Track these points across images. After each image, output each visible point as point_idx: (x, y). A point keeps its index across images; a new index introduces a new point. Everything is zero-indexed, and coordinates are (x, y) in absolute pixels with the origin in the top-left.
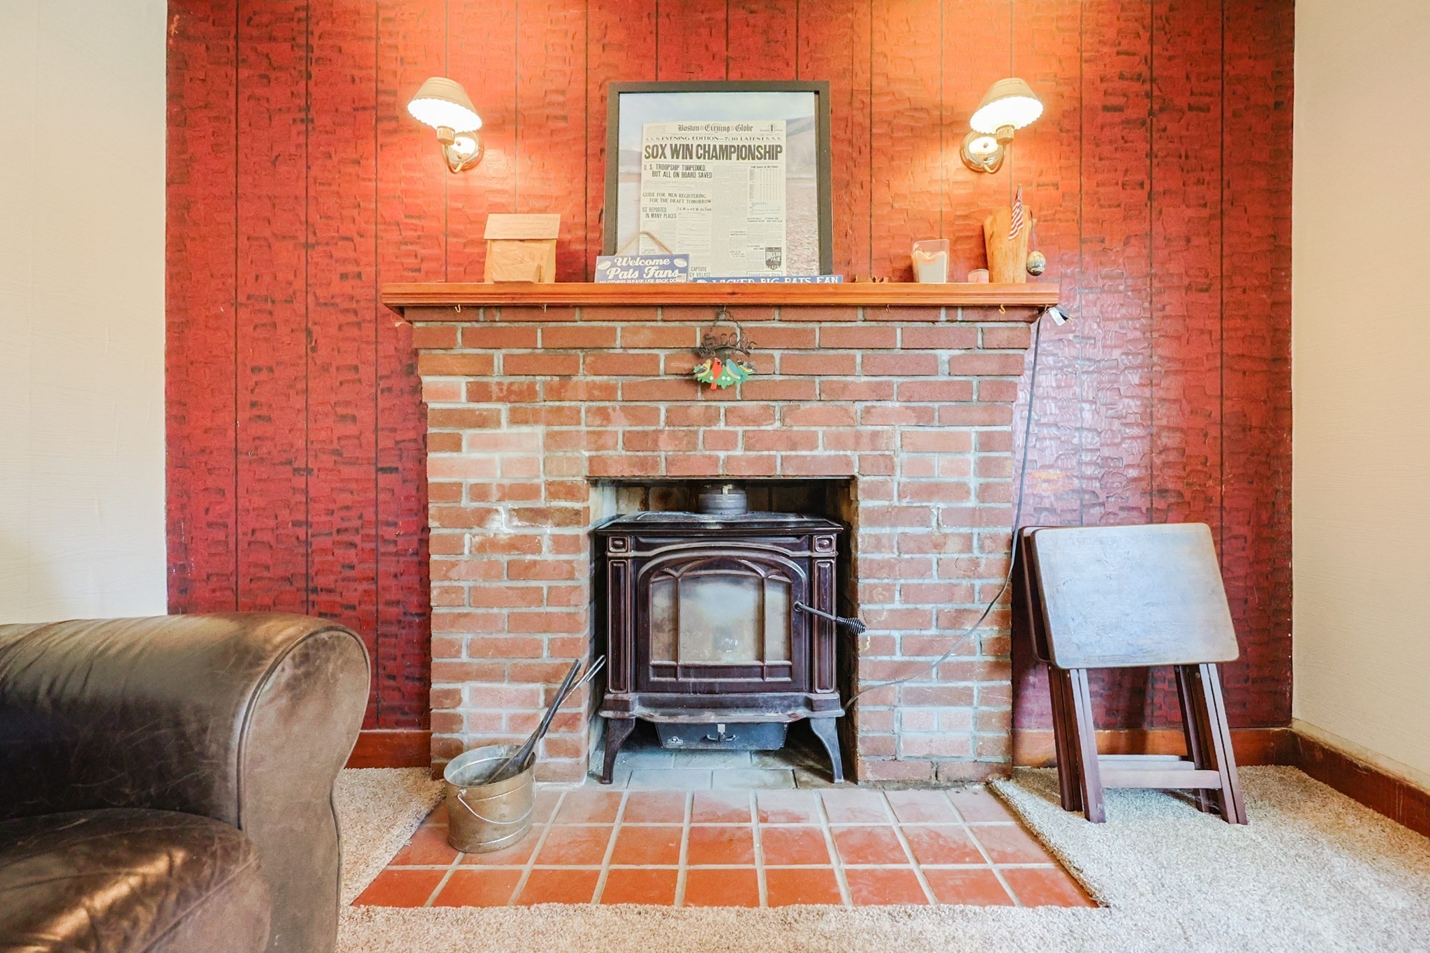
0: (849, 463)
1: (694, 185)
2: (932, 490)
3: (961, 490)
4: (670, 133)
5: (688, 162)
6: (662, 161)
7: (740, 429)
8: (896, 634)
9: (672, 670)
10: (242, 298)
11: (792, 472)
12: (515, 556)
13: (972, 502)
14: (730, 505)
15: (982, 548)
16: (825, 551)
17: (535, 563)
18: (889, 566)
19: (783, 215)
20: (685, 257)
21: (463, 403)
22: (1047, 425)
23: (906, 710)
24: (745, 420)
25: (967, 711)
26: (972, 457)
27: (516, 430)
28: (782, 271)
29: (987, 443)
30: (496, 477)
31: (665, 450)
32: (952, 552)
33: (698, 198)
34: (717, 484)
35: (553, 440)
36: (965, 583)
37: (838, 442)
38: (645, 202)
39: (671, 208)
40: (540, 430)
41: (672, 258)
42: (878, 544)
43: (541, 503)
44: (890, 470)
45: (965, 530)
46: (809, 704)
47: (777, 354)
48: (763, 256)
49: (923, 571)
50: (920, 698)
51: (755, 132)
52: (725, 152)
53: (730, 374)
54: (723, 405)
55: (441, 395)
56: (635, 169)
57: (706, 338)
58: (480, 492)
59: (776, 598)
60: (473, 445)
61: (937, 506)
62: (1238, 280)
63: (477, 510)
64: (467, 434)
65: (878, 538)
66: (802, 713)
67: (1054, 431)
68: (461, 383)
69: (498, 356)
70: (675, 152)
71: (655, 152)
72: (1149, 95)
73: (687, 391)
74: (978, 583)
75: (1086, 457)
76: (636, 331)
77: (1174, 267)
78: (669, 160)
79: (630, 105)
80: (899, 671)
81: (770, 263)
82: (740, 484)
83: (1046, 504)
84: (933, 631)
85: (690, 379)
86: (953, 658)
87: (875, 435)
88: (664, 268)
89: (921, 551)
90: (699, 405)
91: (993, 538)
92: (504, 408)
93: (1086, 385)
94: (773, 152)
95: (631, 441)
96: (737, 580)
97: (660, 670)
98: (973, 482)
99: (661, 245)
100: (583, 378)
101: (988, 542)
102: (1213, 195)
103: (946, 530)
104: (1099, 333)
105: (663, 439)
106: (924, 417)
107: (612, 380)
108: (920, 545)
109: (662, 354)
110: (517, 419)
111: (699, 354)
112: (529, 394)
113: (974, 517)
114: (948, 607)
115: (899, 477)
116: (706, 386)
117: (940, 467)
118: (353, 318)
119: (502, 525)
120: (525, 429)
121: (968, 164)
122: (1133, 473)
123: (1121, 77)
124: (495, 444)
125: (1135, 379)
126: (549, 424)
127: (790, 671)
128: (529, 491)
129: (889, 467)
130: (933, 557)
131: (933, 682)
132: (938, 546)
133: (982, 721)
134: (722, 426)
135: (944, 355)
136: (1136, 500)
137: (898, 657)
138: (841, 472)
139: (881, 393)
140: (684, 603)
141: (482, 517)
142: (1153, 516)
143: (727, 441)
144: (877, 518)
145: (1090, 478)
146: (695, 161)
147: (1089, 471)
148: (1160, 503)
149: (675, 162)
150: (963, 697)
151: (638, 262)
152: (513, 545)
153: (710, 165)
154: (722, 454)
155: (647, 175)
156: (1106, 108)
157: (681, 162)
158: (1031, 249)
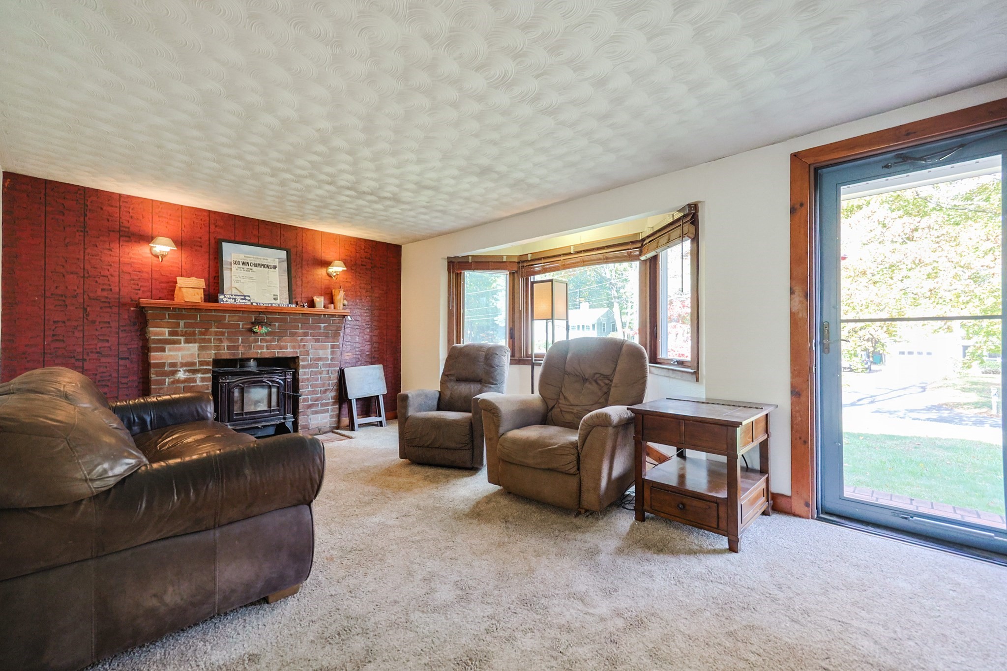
0: (297, 353)
1: (250, 274)
2: (320, 359)
3: (327, 359)
4: (241, 257)
5: (248, 267)
6: (238, 266)
7: (265, 344)
8: (309, 397)
9: (242, 414)
10: (48, 294)
11: (280, 356)
12: (186, 384)
13: (329, 362)
14: (252, 366)
15: (331, 373)
16: (289, 377)
17: (193, 386)
18: (308, 379)
19: (278, 286)
20: (249, 296)
21: (167, 336)
22: (348, 342)
23: (312, 416)
24: (267, 341)
25: (328, 414)
26: (329, 351)
27: (187, 345)
28: (278, 302)
29: (333, 347)
30: (179, 360)
31: (241, 350)
32: (324, 375)
33: (251, 278)
34: (249, 360)
35: (201, 348)
36: (327, 382)
37: (294, 347)
38: (234, 278)
39: (242, 280)
40: (197, 345)
41: (245, 296)
42: (305, 374)
43: (197, 367)
44: (308, 355)
45: (327, 369)
46: (285, 418)
47: (277, 324)
48: (273, 297)
49: (317, 380)
50: (316, 412)
51: (269, 261)
52: (260, 265)
53: (264, 330)
54: (260, 338)
55: (156, 334)
56: (229, 267)
57: (255, 319)
58: (173, 365)
59: (274, 390)
60: (170, 350)
61: (320, 363)
62: (390, 308)
63: (171, 371)
64: (167, 347)
65: (305, 372)
66: (283, 421)
67: (349, 343)
68: (167, 330)
69: (182, 323)
70: (243, 264)
71: (236, 263)
72: (371, 263)
73: (249, 334)
74: (331, 382)
75: (357, 350)
76: (233, 316)
77: (377, 304)
78: (241, 266)
79: (226, 246)
80: (310, 406)
81: (274, 299)
82: (255, 359)
83: (348, 361)
84: (319, 395)
85: (251, 331)
86: (324, 401)
87: (304, 345)
88: (242, 299)
89: (316, 375)
90: (253, 337)
91: (335, 370)
92: (182, 339)
93: (357, 332)
94: (275, 267)
95: (229, 348)
96: (263, 387)
97: (237, 415)
98: (330, 357)
99: (240, 291)
100: (214, 329)
101: (333, 372)
102: (385, 288)
103: (323, 369)
104: (360, 319)
105: (240, 348)
106: (317, 341)
107: (224, 330)
108: (316, 373)
109: (241, 323)
110: (187, 341)
111: (254, 324)
112: (194, 334)
113: (330, 366)
114: (323, 389)
115: (311, 356)
116: (255, 333)
117: (321, 353)
118: (107, 305)
119: (181, 375)
120: (191, 345)
121: (328, 274)
122: (368, 353)
123: (365, 258)
124: (180, 349)
125: (368, 330)
126: (200, 343)
127: (279, 410)
128: (193, 364)
129: (307, 353)
130: (319, 376)
131: (319, 408)
132: (320, 374)
133: (332, 417)
134: (259, 343)
135: (322, 325)
136: (368, 360)
137: (310, 403)
138: (295, 355)
139: (306, 334)
140: (245, 395)
141: (174, 373)
142: (372, 363)
143: (261, 347)
144: (304, 367)
145: (358, 355)
146: (250, 267)
147: (358, 353)
148: (374, 360)
149: (243, 266)
150: (327, 411)
151: (233, 297)
152: (186, 381)
153: (254, 269)
154: (259, 351)
155: (234, 269)
156: (362, 265)
157: (245, 267)
158: (344, 300)
